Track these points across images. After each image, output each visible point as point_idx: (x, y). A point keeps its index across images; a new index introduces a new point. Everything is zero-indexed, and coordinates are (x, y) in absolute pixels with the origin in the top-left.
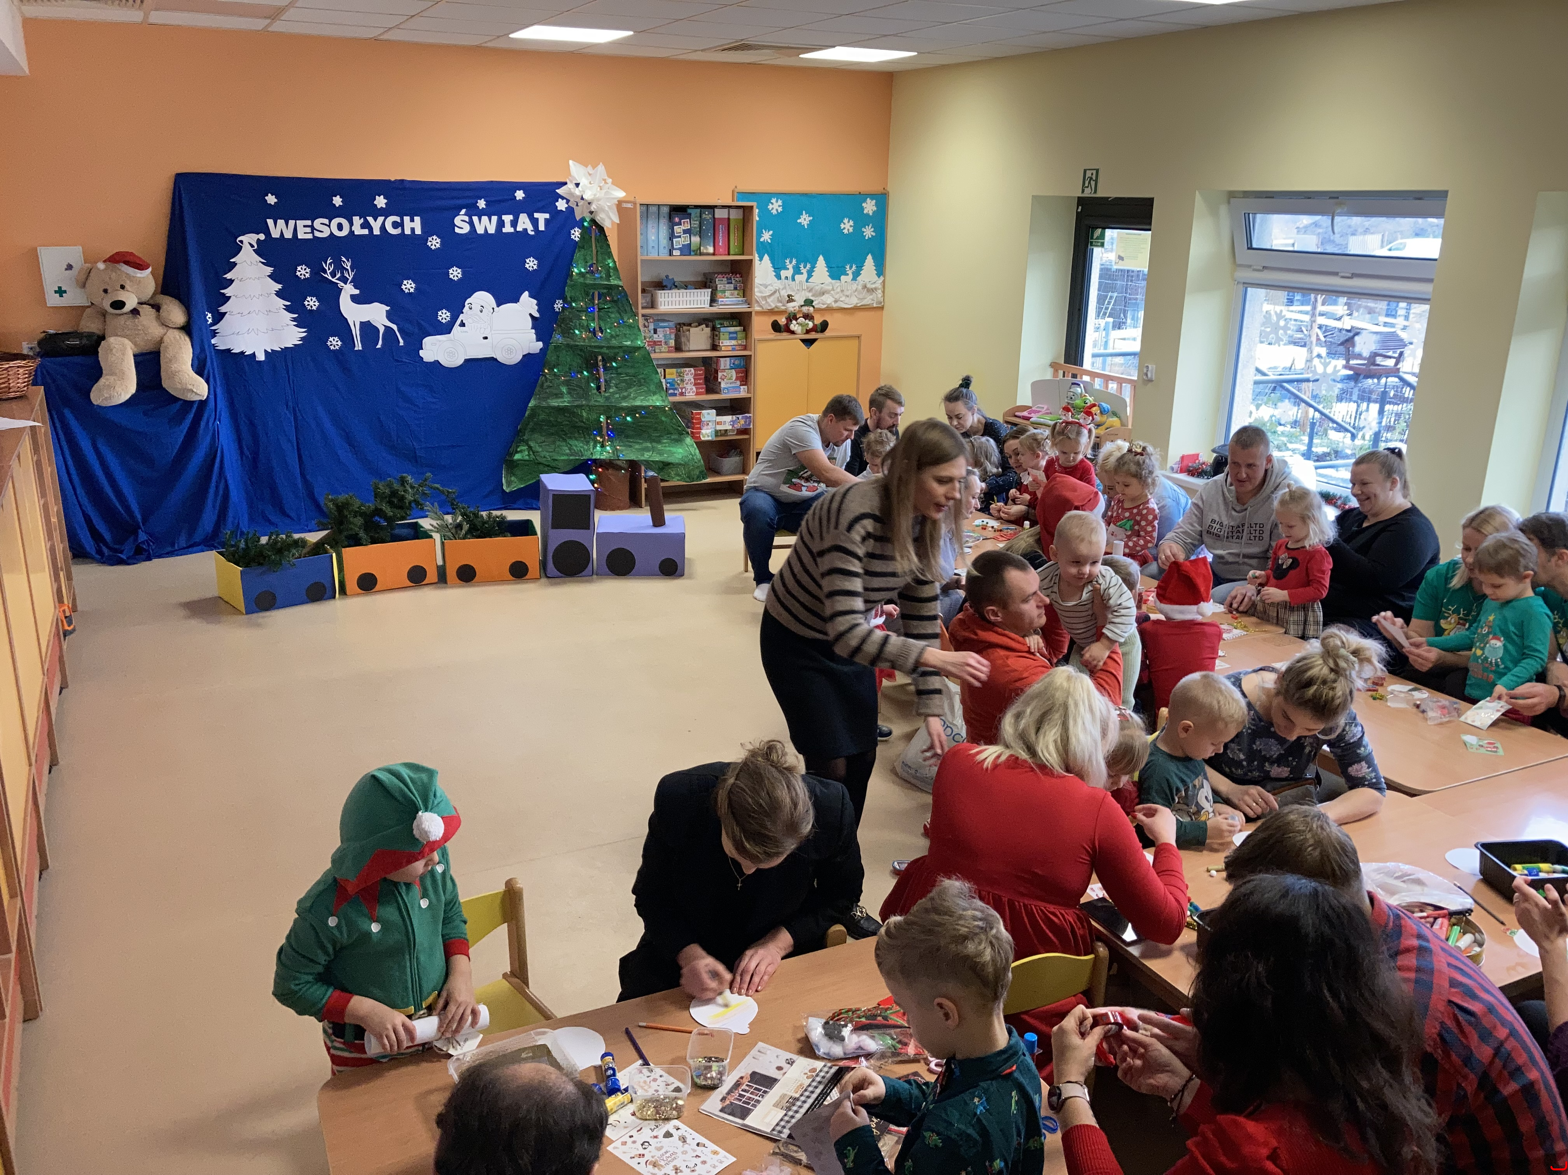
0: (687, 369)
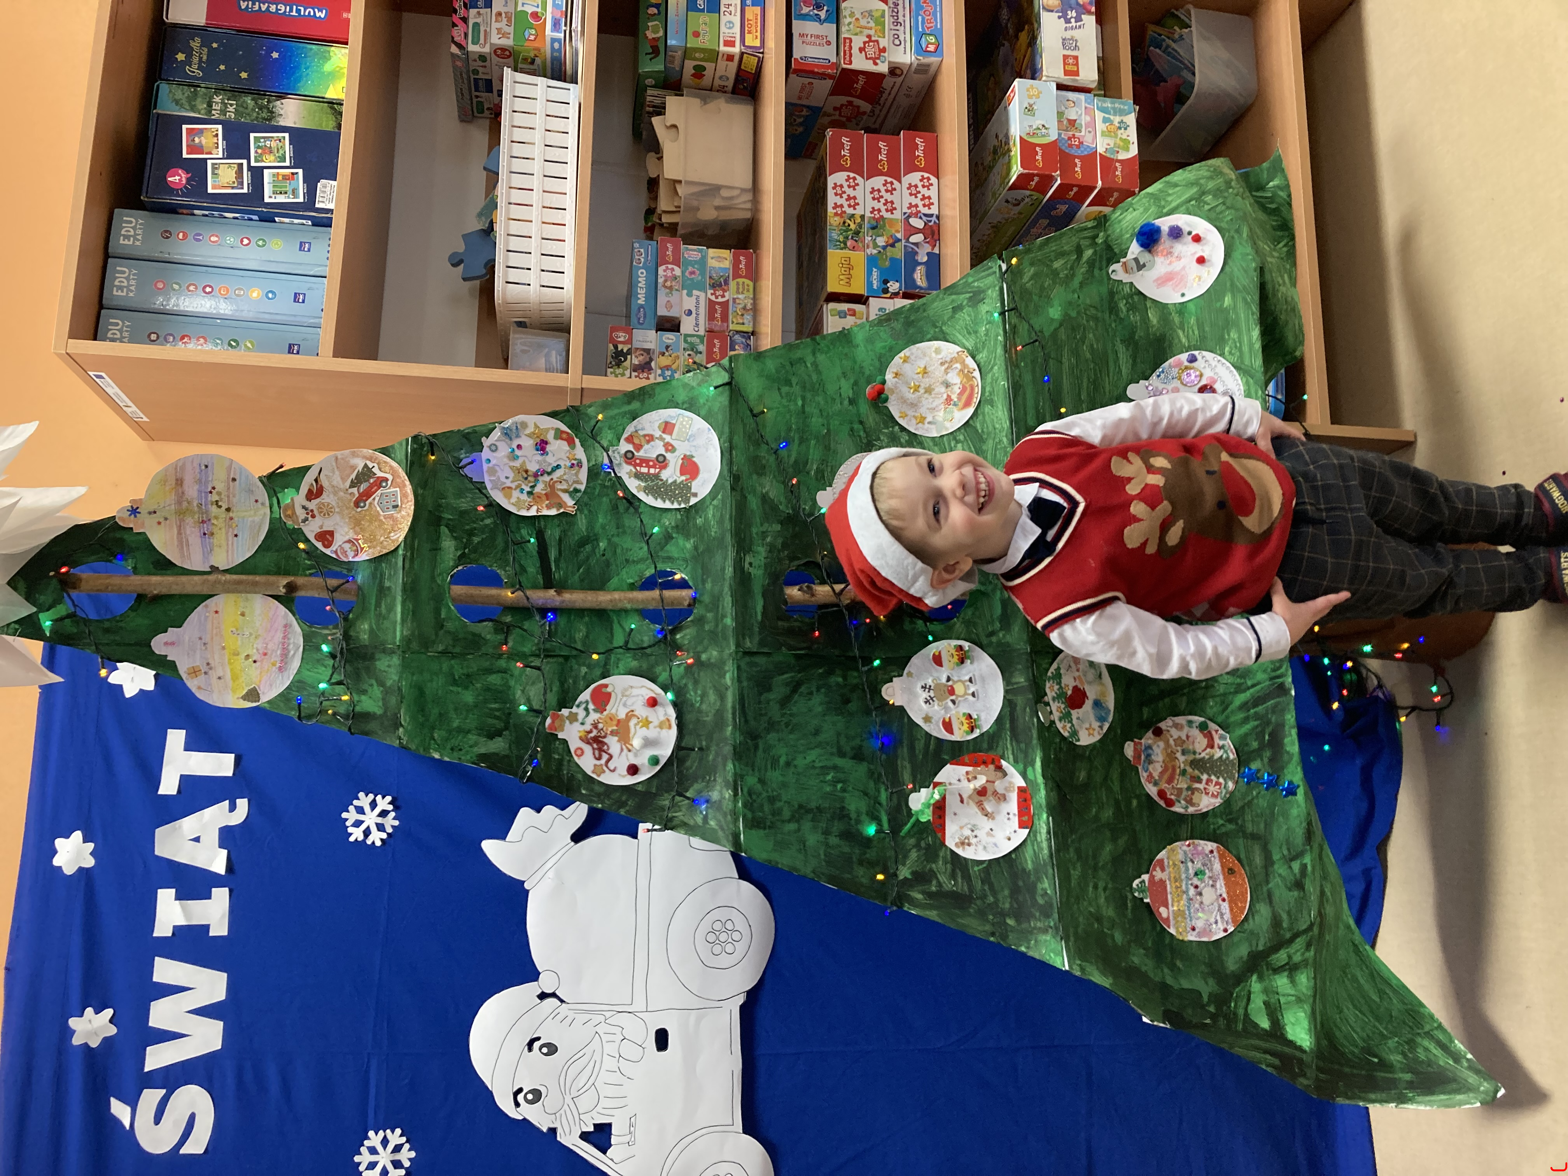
0: (832, 199)
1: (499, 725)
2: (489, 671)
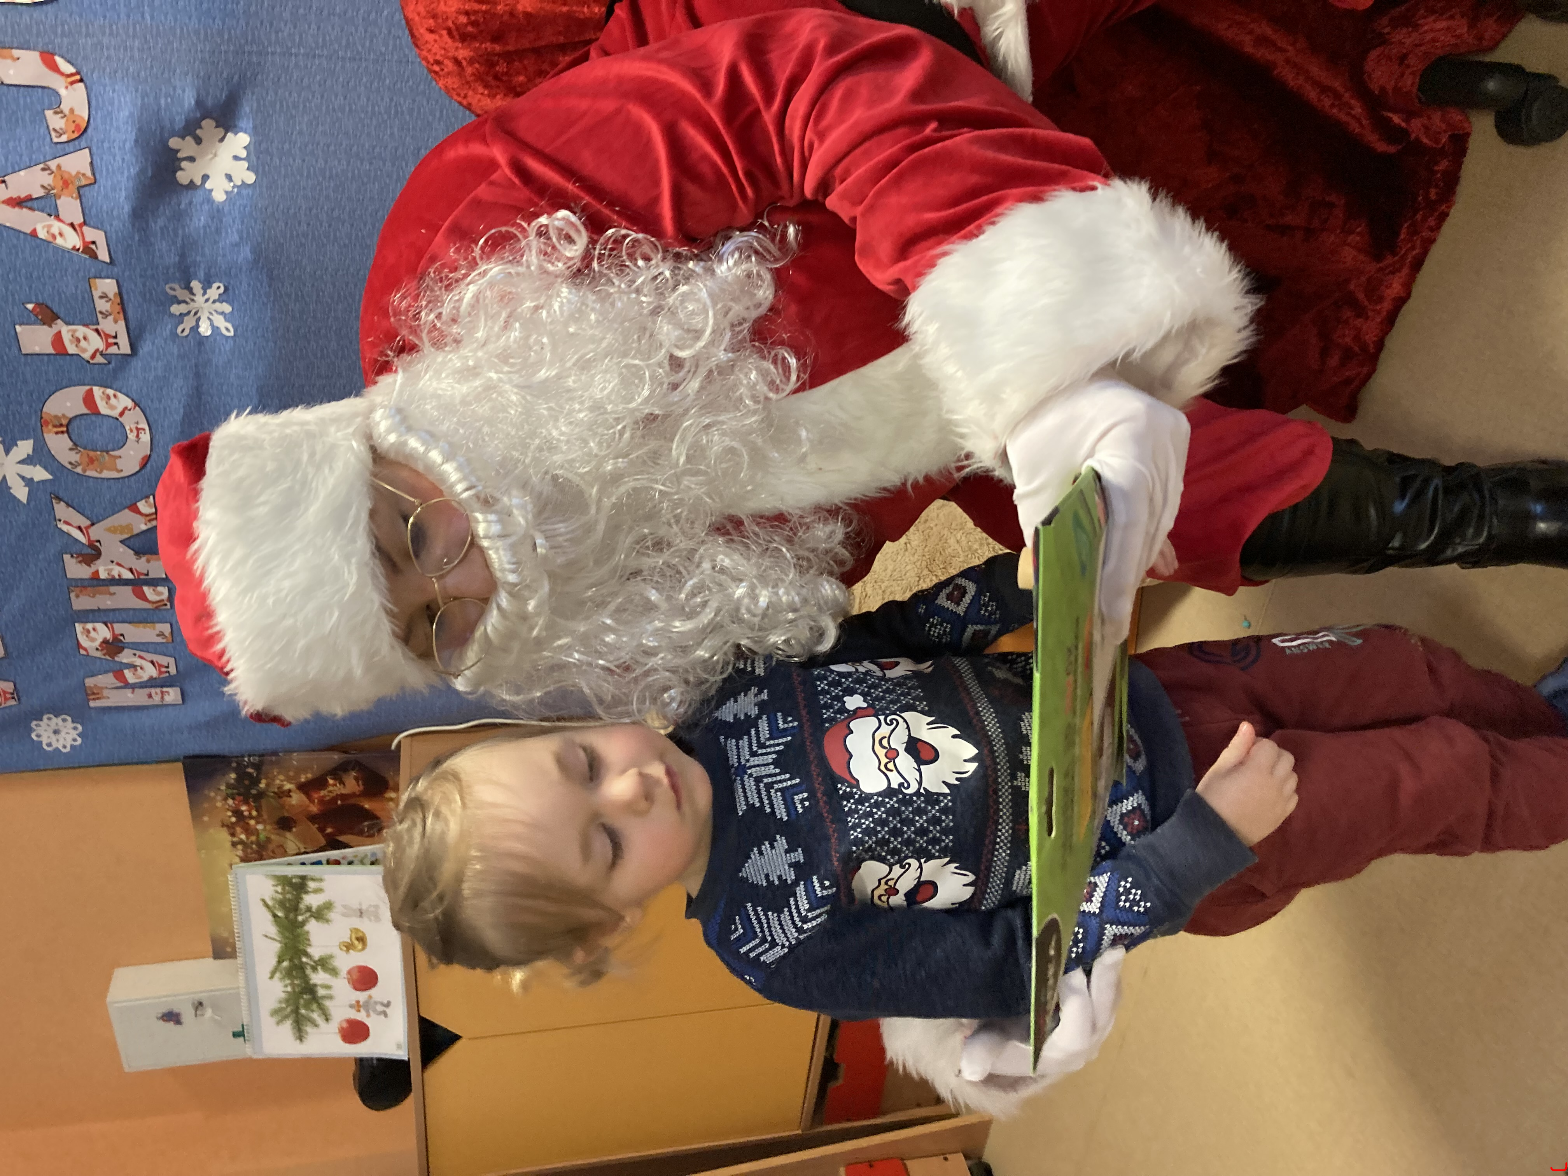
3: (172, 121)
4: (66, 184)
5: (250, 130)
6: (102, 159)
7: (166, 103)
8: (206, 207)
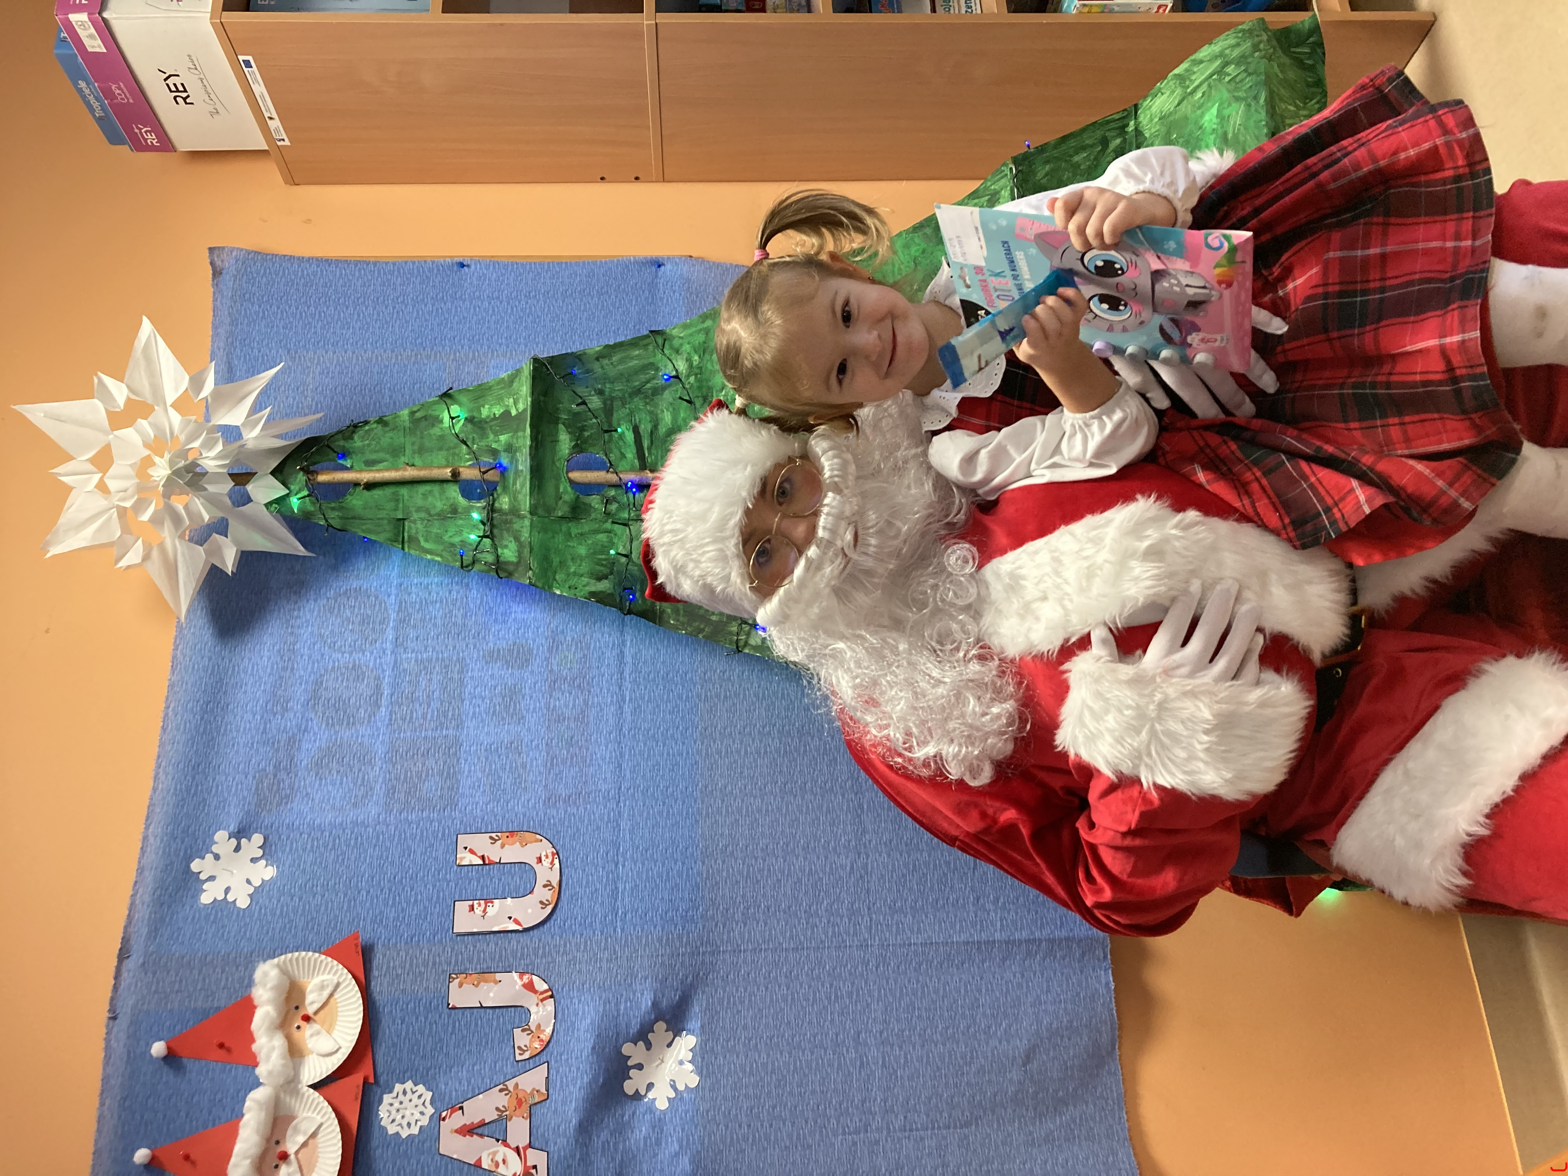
1: (606, 571)
2: (597, 532)
3: (628, 1026)
4: (520, 1103)
5: (697, 1031)
6: (558, 1072)
7: (626, 1008)
8: (648, 1117)
